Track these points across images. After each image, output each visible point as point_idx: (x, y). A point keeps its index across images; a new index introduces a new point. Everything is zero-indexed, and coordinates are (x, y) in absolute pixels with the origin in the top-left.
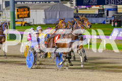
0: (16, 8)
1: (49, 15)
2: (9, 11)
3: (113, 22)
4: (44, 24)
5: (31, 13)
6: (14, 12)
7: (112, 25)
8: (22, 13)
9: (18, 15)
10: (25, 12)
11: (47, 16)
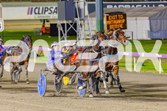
0: (105, 15)
1: (157, 25)
2: (95, 19)
4: (149, 39)
5: (128, 21)
6: (102, 22)
8: (115, 22)
9: (108, 26)
10: (119, 21)
11: (154, 27)
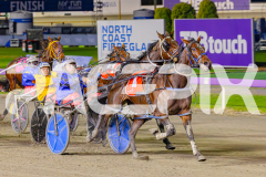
3: (24, 44)
7: (24, 49)
